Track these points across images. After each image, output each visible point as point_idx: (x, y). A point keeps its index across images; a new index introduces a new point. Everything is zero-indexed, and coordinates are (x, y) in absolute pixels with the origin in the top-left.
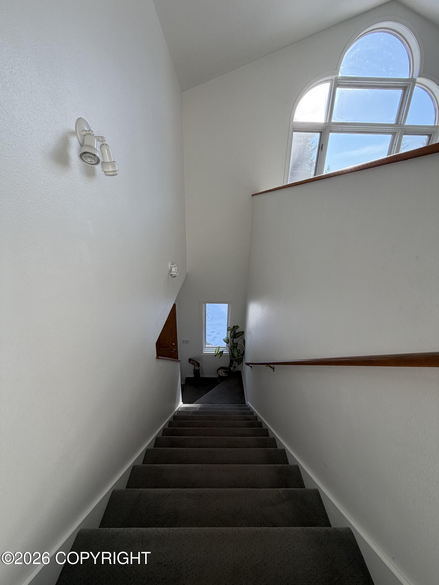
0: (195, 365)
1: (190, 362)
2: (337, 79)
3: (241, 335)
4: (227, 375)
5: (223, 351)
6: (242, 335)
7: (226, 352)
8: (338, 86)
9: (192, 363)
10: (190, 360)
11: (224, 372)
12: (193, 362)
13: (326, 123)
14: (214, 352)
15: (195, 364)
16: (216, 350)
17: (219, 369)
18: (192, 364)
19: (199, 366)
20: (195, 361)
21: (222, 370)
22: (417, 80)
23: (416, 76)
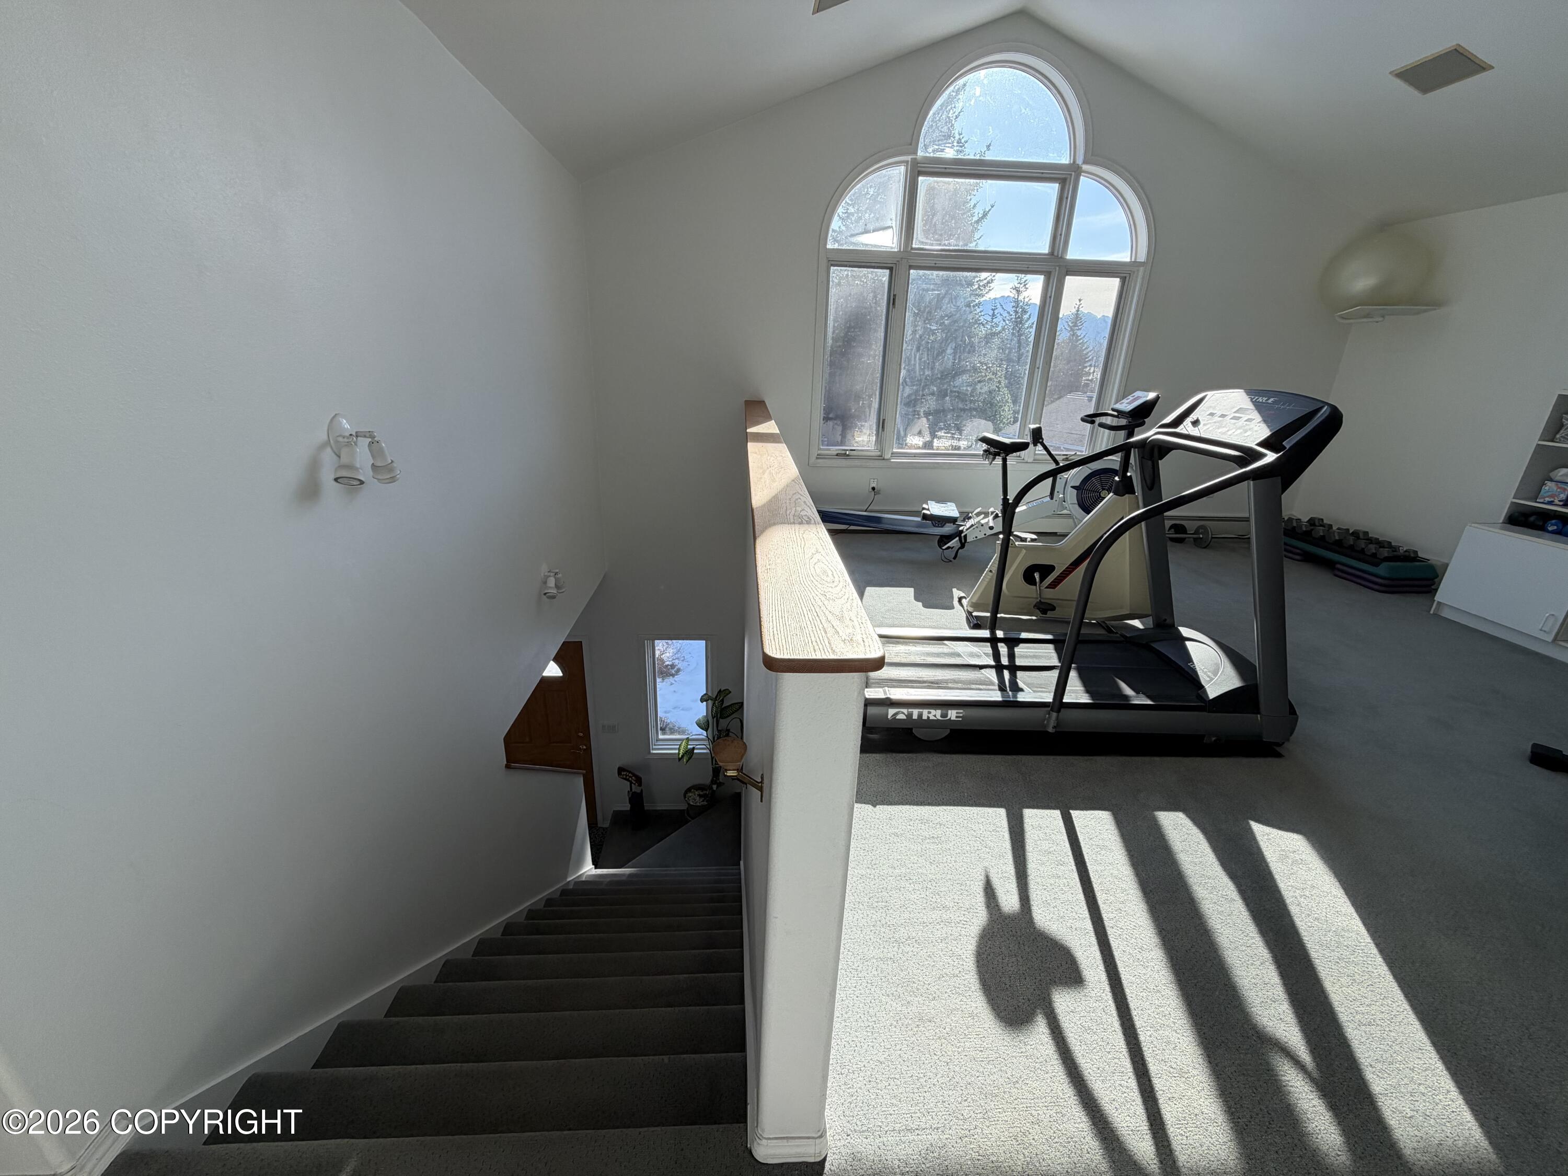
0: (631, 783)
1: (621, 775)
2: (915, 163)
3: (736, 711)
4: (705, 803)
5: (694, 749)
6: (738, 710)
7: (701, 750)
8: (921, 173)
9: (624, 777)
10: (620, 770)
11: (700, 796)
12: (626, 775)
13: (900, 251)
14: (677, 751)
15: (630, 779)
16: (680, 745)
17: (689, 790)
18: (625, 779)
19: (640, 785)
20: (632, 773)
21: (697, 793)
22: (1085, 167)
23: (1079, 161)
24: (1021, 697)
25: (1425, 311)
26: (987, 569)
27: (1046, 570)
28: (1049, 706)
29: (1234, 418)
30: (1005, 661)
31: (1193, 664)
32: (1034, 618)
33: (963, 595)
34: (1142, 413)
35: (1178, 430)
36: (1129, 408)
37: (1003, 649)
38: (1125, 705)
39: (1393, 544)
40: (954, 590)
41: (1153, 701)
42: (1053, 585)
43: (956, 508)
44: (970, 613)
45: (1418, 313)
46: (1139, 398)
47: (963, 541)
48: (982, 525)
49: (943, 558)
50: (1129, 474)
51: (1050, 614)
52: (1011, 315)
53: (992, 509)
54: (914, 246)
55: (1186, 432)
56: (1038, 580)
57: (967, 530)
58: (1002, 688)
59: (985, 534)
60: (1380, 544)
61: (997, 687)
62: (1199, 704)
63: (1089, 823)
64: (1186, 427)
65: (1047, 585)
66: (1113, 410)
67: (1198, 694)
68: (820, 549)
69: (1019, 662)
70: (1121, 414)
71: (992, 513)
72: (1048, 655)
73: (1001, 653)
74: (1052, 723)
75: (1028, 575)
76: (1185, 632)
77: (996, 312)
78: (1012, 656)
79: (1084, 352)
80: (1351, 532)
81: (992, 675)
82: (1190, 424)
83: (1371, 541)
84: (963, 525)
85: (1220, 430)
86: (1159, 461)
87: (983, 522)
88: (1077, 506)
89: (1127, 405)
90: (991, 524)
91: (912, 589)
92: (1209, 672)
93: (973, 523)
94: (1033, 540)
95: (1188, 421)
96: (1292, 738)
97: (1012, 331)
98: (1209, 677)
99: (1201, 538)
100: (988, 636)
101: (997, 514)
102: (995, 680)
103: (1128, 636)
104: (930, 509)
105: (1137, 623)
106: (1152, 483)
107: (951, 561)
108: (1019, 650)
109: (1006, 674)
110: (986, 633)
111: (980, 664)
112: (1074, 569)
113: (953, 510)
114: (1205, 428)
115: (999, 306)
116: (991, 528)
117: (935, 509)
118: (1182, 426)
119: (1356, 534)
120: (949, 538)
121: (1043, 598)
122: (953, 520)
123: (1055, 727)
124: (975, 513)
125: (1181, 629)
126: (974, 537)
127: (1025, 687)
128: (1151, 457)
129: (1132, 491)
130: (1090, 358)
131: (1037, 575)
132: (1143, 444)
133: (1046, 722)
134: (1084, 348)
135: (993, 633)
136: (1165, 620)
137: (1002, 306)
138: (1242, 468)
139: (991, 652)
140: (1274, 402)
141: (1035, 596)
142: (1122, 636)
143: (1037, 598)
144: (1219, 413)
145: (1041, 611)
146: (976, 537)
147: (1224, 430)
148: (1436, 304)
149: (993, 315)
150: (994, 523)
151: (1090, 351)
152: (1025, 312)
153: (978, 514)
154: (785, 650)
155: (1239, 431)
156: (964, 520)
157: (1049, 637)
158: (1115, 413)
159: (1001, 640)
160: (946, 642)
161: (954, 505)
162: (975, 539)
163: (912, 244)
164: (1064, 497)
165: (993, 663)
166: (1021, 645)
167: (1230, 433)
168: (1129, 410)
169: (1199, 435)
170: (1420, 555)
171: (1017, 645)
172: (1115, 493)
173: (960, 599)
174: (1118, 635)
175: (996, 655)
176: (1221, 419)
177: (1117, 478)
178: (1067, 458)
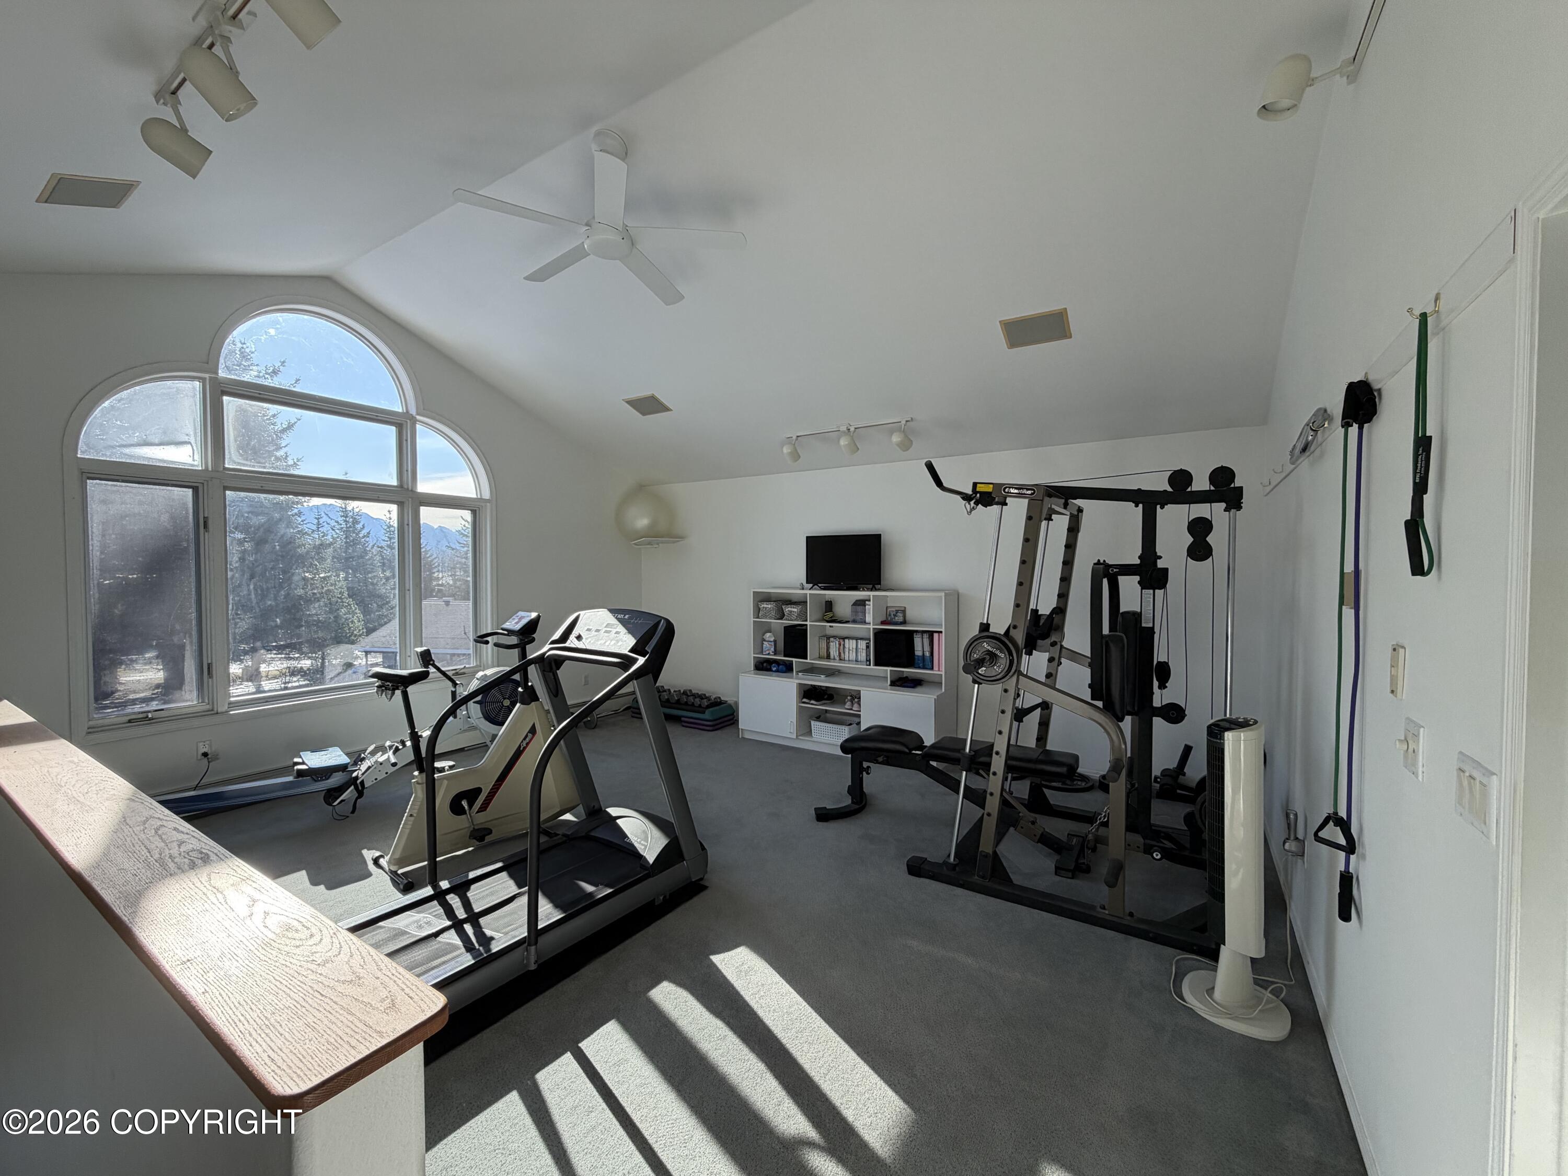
2: (215, 382)
8: (224, 395)
13: (206, 470)
22: (418, 417)
23: (413, 411)
24: (495, 947)
25: (678, 541)
26: (406, 815)
27: (472, 795)
28: (524, 942)
29: (606, 632)
30: (461, 914)
31: (629, 838)
32: (470, 849)
33: (377, 854)
34: (529, 631)
35: (567, 645)
36: (518, 627)
37: (454, 900)
38: (593, 902)
39: (707, 695)
40: (365, 852)
41: (611, 888)
42: (483, 808)
43: (342, 753)
44: (394, 873)
45: (674, 542)
46: (522, 618)
47: (360, 788)
48: (381, 764)
49: (335, 815)
50: (530, 684)
51: (488, 839)
52: (341, 524)
53: (388, 743)
54: (227, 466)
55: (574, 646)
56: (466, 807)
57: (363, 774)
58: (469, 947)
59: (387, 773)
60: (702, 697)
61: (463, 950)
62: (645, 873)
63: (600, 1045)
64: (572, 642)
65: (477, 810)
66: (503, 629)
67: (641, 864)
68: (257, 895)
69: (477, 908)
70: (510, 632)
71: (391, 747)
72: (504, 886)
73: (454, 906)
74: (533, 959)
75: (456, 807)
76: (613, 811)
77: (321, 521)
78: (467, 905)
79: (429, 559)
80: (682, 692)
81: (452, 937)
82: (575, 639)
83: (695, 696)
84: (356, 770)
85: (599, 643)
86: (558, 671)
87: (381, 760)
88: (483, 720)
89: (516, 623)
90: (393, 760)
91: (304, 873)
92: (642, 840)
93: (370, 764)
94: (451, 767)
95: (572, 637)
96: (708, 869)
97: (345, 540)
98: (643, 845)
99: (589, 721)
100: (432, 892)
101: (397, 747)
102: (457, 941)
103: (569, 833)
104: (306, 761)
105: (568, 817)
106: (555, 691)
107: (348, 817)
108: (473, 893)
109: (468, 928)
110: (428, 891)
111: (434, 931)
112: (501, 785)
113: (339, 756)
114: (588, 641)
115: (323, 515)
116: (394, 765)
117: (313, 760)
118: (569, 641)
119: (685, 693)
120: (341, 789)
121: (477, 824)
122: (343, 768)
123: (536, 962)
124: (368, 751)
125: (610, 810)
126: (373, 779)
127: (494, 933)
128: (551, 670)
129: (536, 699)
130: (436, 564)
131: (464, 803)
132: (541, 659)
133: (525, 962)
134: (428, 556)
135: (435, 886)
136: (594, 806)
137: (327, 515)
138: (626, 672)
139: (442, 910)
140: (629, 618)
141: (467, 826)
142: (564, 835)
143: (470, 826)
144: (594, 629)
145: (477, 841)
146: (376, 779)
147: (602, 642)
148: (682, 538)
149: (318, 524)
150: (396, 758)
151: (435, 558)
152: (357, 521)
153: (373, 753)
154: (308, 1073)
155: (613, 642)
156: (355, 764)
157: (499, 865)
158: (506, 632)
159: (448, 891)
160: (381, 924)
161: (337, 749)
162: (375, 781)
163: (224, 463)
164: (468, 713)
165: (449, 923)
166: (473, 887)
167: (607, 644)
168: (518, 629)
169: (584, 647)
170: (722, 699)
171: (468, 889)
172: (523, 703)
173: (376, 861)
174: (560, 836)
175: (449, 912)
176: (597, 633)
177: (520, 689)
178: (457, 673)
